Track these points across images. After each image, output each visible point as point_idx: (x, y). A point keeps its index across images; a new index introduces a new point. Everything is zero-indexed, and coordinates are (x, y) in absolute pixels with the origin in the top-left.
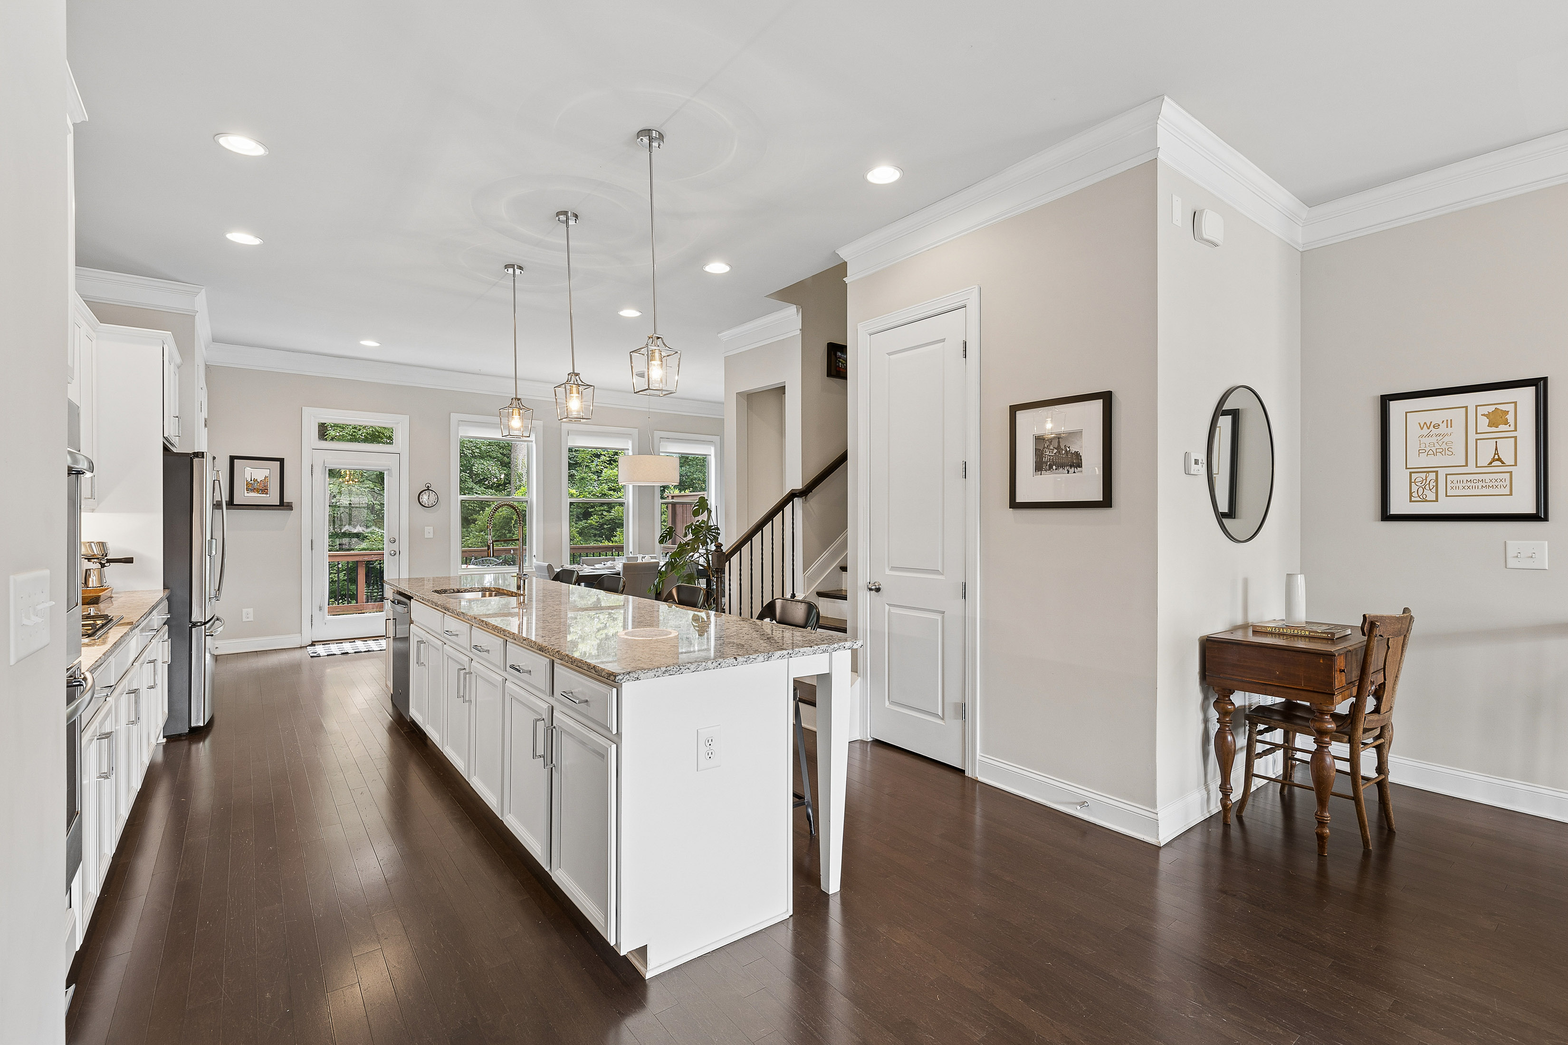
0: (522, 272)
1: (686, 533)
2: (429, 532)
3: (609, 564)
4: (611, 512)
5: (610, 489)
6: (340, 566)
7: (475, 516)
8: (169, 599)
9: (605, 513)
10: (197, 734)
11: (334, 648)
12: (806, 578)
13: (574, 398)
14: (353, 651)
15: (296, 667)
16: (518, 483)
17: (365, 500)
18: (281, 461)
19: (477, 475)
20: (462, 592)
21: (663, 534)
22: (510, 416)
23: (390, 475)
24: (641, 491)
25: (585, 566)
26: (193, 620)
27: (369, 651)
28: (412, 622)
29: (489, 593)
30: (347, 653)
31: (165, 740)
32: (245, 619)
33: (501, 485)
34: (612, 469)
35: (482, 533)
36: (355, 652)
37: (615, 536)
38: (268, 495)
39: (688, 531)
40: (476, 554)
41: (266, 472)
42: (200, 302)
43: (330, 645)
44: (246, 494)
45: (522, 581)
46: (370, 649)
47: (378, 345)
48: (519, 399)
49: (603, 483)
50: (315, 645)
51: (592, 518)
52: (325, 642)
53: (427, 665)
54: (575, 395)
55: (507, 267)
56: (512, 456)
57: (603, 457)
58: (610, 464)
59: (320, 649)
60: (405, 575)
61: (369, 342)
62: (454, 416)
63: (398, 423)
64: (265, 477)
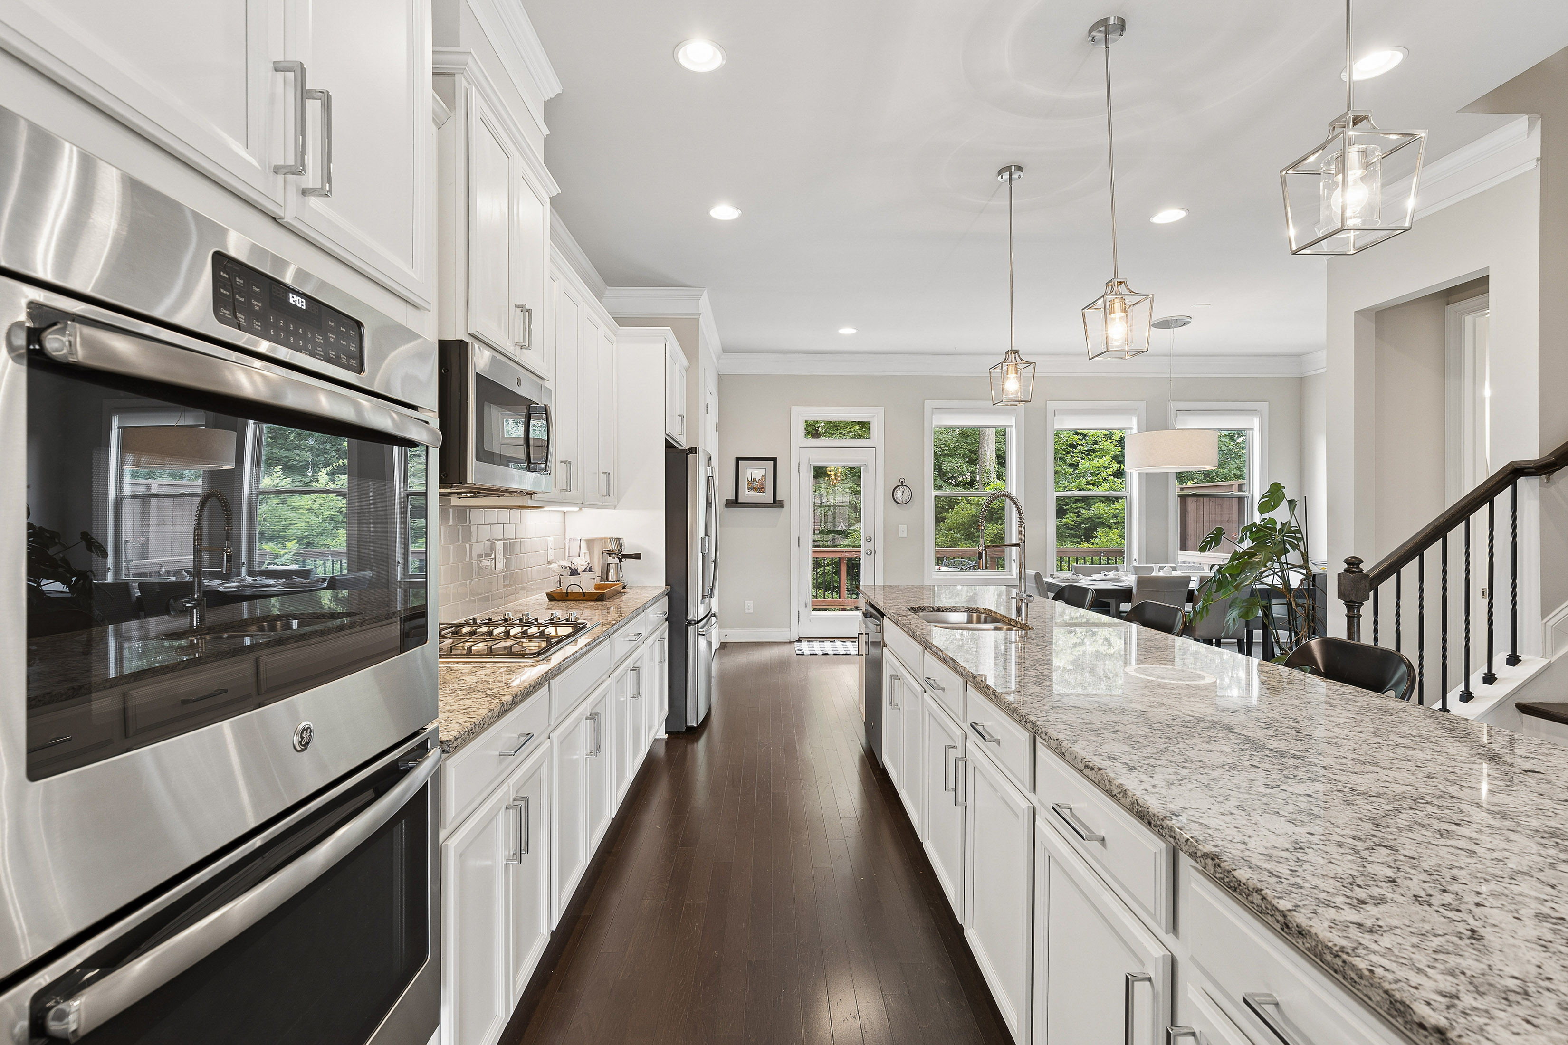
0: (1022, 175)
1: (1242, 538)
2: (903, 530)
3: (1111, 575)
4: (1089, 510)
5: (1088, 483)
6: (826, 562)
7: (944, 514)
8: (669, 595)
9: (1083, 511)
10: (694, 733)
11: (817, 647)
12: (1549, 629)
13: (1117, 320)
14: (832, 653)
15: (783, 665)
16: (986, 480)
17: (847, 498)
18: (774, 460)
19: (946, 473)
20: (943, 611)
21: (1206, 538)
22: (1003, 377)
23: (866, 471)
24: (1148, 479)
25: (1081, 576)
26: (689, 618)
27: (846, 654)
28: (885, 646)
29: (977, 616)
30: (827, 654)
31: (666, 736)
32: (747, 611)
33: (967, 483)
34: (1090, 460)
35: (951, 532)
36: (835, 654)
37: (1096, 537)
38: (764, 494)
39: (1246, 534)
40: (948, 554)
41: (763, 472)
42: (704, 305)
43: (814, 643)
44: (748, 493)
45: (1023, 604)
46: (848, 652)
47: (854, 331)
48: (1016, 352)
49: (1081, 476)
50: (801, 641)
51: (1067, 516)
52: (810, 639)
53: (902, 708)
54: (1118, 314)
55: (1000, 172)
56: (980, 452)
57: (1080, 448)
58: (1089, 455)
59: (805, 647)
60: (880, 582)
61: (847, 331)
62: (928, 403)
63: (874, 416)
64: (763, 476)
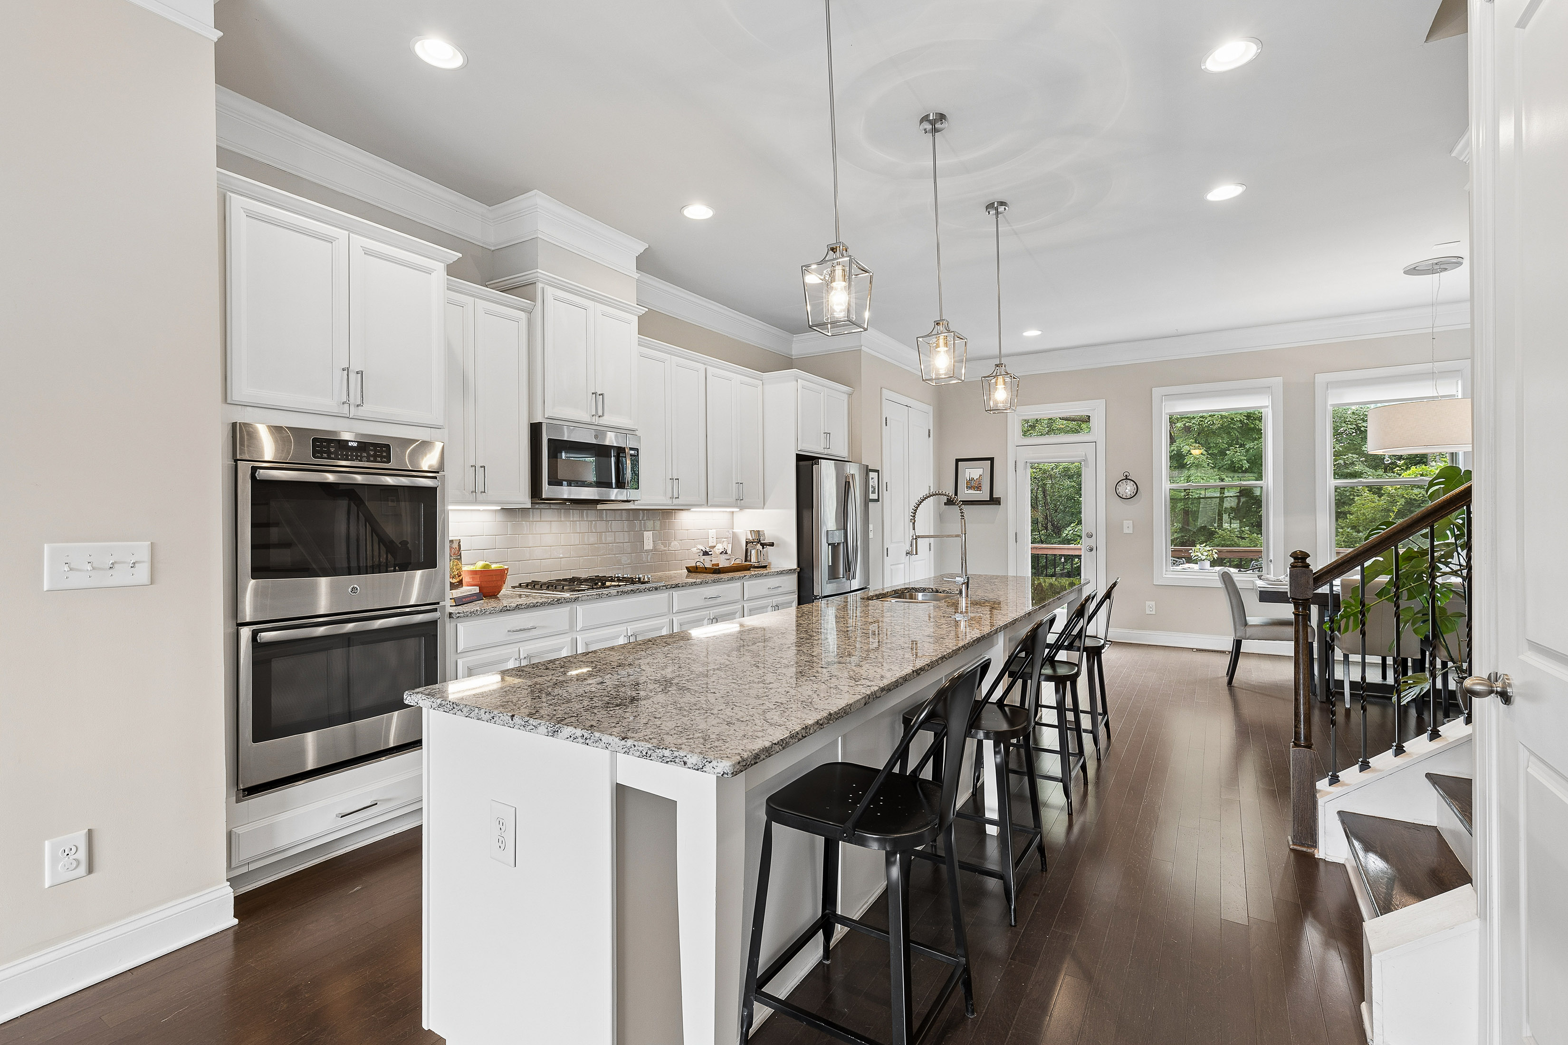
2: (1128, 527)
6: (1046, 558)
8: (798, 574)
13: (942, 353)
18: (992, 460)
23: (1086, 467)
38: (981, 492)
41: (980, 471)
44: (966, 492)
47: (1040, 333)
61: (1032, 333)
62: (1157, 392)
63: (1095, 409)
64: (980, 475)
